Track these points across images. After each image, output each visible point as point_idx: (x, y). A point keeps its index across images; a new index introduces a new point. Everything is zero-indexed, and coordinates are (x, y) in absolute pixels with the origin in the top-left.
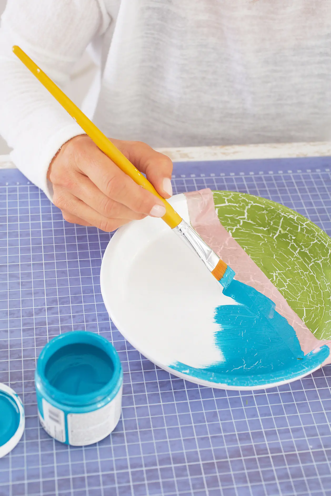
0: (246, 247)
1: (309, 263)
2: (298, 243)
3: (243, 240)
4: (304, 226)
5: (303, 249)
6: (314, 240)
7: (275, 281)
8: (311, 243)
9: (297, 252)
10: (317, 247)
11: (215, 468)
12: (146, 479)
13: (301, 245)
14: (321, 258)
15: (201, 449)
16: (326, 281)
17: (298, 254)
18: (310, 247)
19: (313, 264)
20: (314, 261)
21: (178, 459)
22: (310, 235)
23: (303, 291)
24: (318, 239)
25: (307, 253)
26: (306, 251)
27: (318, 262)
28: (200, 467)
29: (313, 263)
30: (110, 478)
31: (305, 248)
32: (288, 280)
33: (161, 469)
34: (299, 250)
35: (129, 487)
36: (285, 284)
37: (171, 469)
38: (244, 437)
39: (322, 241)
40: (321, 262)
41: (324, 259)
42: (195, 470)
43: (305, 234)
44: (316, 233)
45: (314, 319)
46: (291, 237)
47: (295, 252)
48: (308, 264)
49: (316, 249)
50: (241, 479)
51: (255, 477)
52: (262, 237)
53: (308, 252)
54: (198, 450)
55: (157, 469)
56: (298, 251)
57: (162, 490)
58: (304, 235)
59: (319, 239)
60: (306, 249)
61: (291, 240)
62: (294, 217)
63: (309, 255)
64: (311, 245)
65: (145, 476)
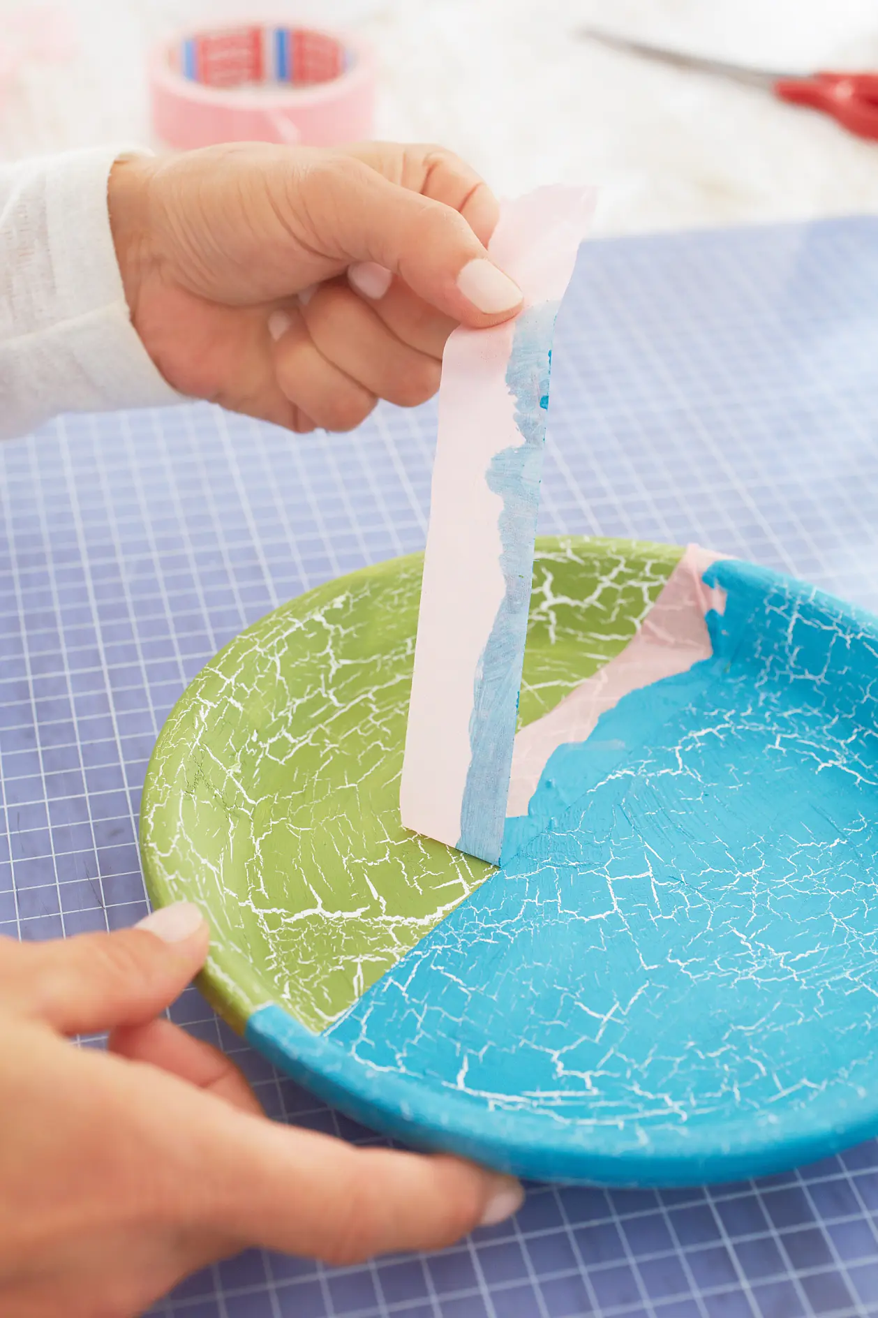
1: (329, 707)
2: (269, 725)
4: (231, 683)
5: (287, 718)
6: (274, 663)
8: (279, 680)
9: (292, 740)
10: (293, 663)
13: (277, 719)
14: (327, 656)
16: (396, 654)
17: (301, 736)
18: (286, 687)
19: (335, 694)
20: (328, 687)
22: (257, 674)
24: (273, 651)
25: (300, 705)
26: (295, 706)
27: (333, 672)
29: (331, 692)
31: (284, 707)
34: (288, 732)
39: (283, 637)
40: (338, 658)
41: (331, 647)
43: (251, 690)
44: (255, 651)
46: (252, 745)
47: (294, 745)
48: (332, 709)
49: (297, 665)
53: (298, 702)
56: (288, 736)
58: (254, 694)
59: (275, 645)
60: (289, 706)
61: (260, 750)
62: (206, 707)
63: (306, 698)
64: (284, 682)
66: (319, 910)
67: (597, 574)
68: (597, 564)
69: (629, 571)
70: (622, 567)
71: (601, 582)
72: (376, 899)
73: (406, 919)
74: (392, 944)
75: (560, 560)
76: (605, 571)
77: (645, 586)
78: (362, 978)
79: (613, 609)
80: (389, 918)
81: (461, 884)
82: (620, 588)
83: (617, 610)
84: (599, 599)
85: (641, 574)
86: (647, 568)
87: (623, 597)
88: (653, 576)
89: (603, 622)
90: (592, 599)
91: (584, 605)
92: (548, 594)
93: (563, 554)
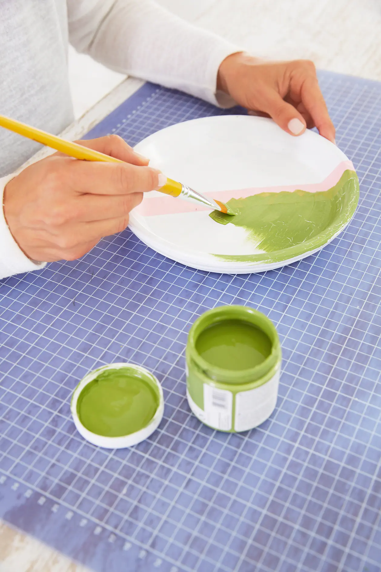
11: (335, 380)
12: (314, 437)
15: (311, 379)
21: (310, 401)
28: (327, 390)
30: (294, 466)
33: (312, 420)
35: (313, 455)
37: (315, 412)
38: (320, 343)
42: (329, 396)
50: (358, 368)
51: (363, 359)
54: (310, 382)
55: (309, 424)
57: (332, 430)
65: (310, 436)
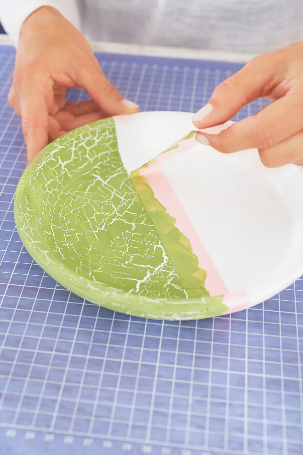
0: (123, 265)
3: (124, 276)
7: (106, 221)
23: (77, 209)
32: (89, 221)
36: (95, 218)
45: (81, 183)
52: (93, 278)
66: (139, 282)
67: (70, 148)
68: (68, 145)
69: (77, 141)
70: (75, 142)
71: (72, 150)
72: (147, 267)
73: (161, 265)
74: (169, 273)
75: (58, 150)
76: (71, 146)
77: (83, 143)
78: (176, 286)
79: (79, 156)
80: (157, 268)
81: (157, 247)
82: (77, 149)
83: (80, 156)
84: (74, 156)
85: (81, 140)
86: (81, 137)
87: (80, 151)
88: (84, 139)
89: (79, 162)
90: (73, 157)
91: (71, 160)
92: (62, 163)
93: (58, 148)
